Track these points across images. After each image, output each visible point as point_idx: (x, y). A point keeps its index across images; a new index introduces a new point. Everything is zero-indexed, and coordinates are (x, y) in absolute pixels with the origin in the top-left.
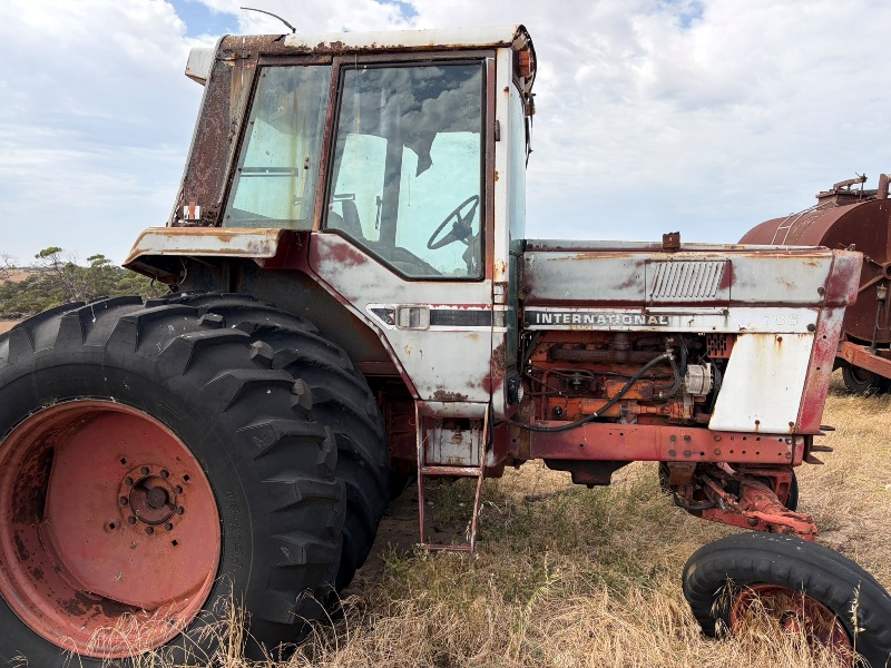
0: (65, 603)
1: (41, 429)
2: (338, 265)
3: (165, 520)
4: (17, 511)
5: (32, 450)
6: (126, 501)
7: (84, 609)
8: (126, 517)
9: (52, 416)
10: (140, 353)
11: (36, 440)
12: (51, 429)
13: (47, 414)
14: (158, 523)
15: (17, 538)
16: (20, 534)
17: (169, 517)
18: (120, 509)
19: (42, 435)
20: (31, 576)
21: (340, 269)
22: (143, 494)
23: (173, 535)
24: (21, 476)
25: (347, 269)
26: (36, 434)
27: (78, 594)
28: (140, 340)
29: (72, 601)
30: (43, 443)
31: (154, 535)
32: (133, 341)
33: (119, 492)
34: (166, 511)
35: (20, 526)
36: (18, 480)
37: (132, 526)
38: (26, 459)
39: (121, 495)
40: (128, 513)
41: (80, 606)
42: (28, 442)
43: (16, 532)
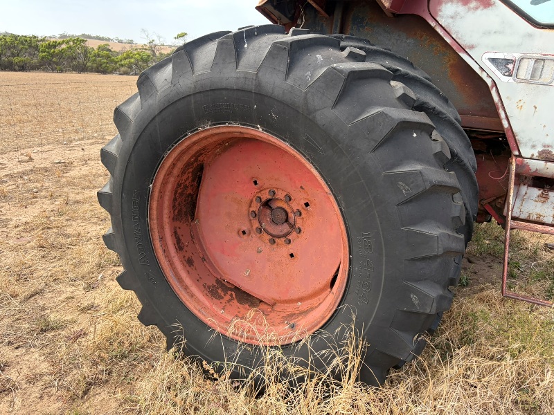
0: (209, 287)
1: (196, 148)
2: (461, 9)
3: (285, 235)
4: (176, 212)
5: (188, 165)
6: (255, 215)
7: (222, 294)
8: (254, 227)
9: (205, 138)
10: (289, 82)
11: (192, 157)
12: (204, 149)
13: (202, 135)
14: (279, 237)
15: (175, 233)
16: (178, 230)
17: (288, 233)
18: (250, 220)
19: (196, 153)
20: (185, 263)
21: (462, 13)
22: (268, 211)
23: (291, 248)
24: (179, 185)
25: (470, 13)
26: (192, 152)
27: (218, 281)
28: (290, 67)
29: (214, 286)
30: (196, 160)
31: (275, 246)
32: (283, 68)
33: (250, 206)
34: (286, 228)
35: (178, 224)
36: (177, 188)
37: (258, 235)
38: (183, 172)
39: (251, 209)
40: (256, 224)
41: (220, 291)
42: (186, 158)
43: (175, 228)
